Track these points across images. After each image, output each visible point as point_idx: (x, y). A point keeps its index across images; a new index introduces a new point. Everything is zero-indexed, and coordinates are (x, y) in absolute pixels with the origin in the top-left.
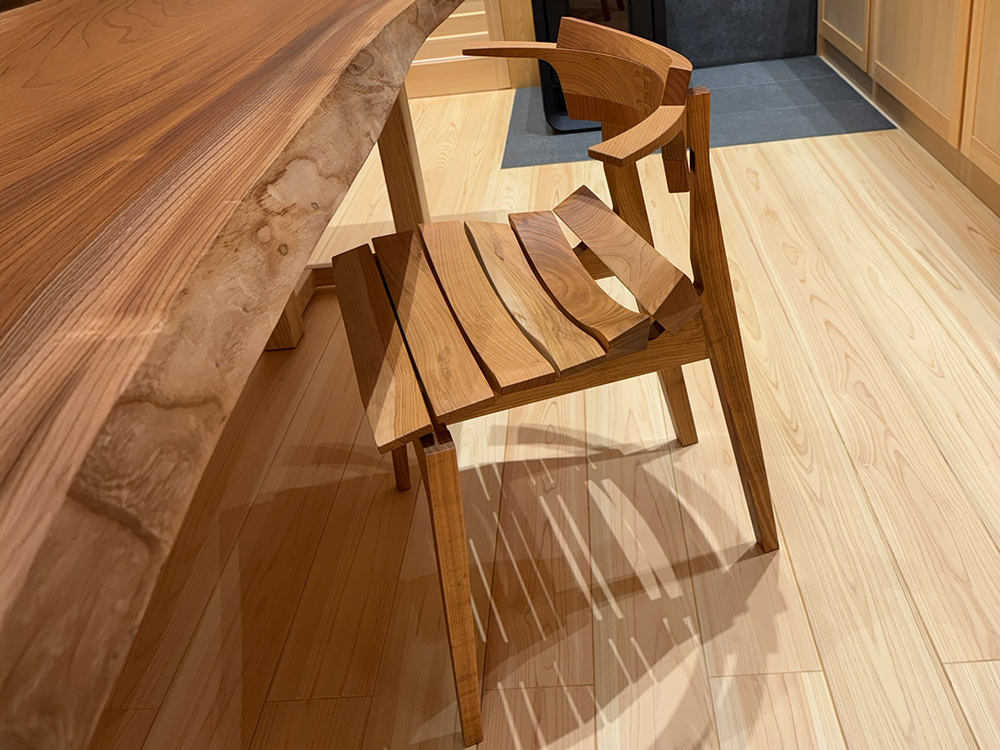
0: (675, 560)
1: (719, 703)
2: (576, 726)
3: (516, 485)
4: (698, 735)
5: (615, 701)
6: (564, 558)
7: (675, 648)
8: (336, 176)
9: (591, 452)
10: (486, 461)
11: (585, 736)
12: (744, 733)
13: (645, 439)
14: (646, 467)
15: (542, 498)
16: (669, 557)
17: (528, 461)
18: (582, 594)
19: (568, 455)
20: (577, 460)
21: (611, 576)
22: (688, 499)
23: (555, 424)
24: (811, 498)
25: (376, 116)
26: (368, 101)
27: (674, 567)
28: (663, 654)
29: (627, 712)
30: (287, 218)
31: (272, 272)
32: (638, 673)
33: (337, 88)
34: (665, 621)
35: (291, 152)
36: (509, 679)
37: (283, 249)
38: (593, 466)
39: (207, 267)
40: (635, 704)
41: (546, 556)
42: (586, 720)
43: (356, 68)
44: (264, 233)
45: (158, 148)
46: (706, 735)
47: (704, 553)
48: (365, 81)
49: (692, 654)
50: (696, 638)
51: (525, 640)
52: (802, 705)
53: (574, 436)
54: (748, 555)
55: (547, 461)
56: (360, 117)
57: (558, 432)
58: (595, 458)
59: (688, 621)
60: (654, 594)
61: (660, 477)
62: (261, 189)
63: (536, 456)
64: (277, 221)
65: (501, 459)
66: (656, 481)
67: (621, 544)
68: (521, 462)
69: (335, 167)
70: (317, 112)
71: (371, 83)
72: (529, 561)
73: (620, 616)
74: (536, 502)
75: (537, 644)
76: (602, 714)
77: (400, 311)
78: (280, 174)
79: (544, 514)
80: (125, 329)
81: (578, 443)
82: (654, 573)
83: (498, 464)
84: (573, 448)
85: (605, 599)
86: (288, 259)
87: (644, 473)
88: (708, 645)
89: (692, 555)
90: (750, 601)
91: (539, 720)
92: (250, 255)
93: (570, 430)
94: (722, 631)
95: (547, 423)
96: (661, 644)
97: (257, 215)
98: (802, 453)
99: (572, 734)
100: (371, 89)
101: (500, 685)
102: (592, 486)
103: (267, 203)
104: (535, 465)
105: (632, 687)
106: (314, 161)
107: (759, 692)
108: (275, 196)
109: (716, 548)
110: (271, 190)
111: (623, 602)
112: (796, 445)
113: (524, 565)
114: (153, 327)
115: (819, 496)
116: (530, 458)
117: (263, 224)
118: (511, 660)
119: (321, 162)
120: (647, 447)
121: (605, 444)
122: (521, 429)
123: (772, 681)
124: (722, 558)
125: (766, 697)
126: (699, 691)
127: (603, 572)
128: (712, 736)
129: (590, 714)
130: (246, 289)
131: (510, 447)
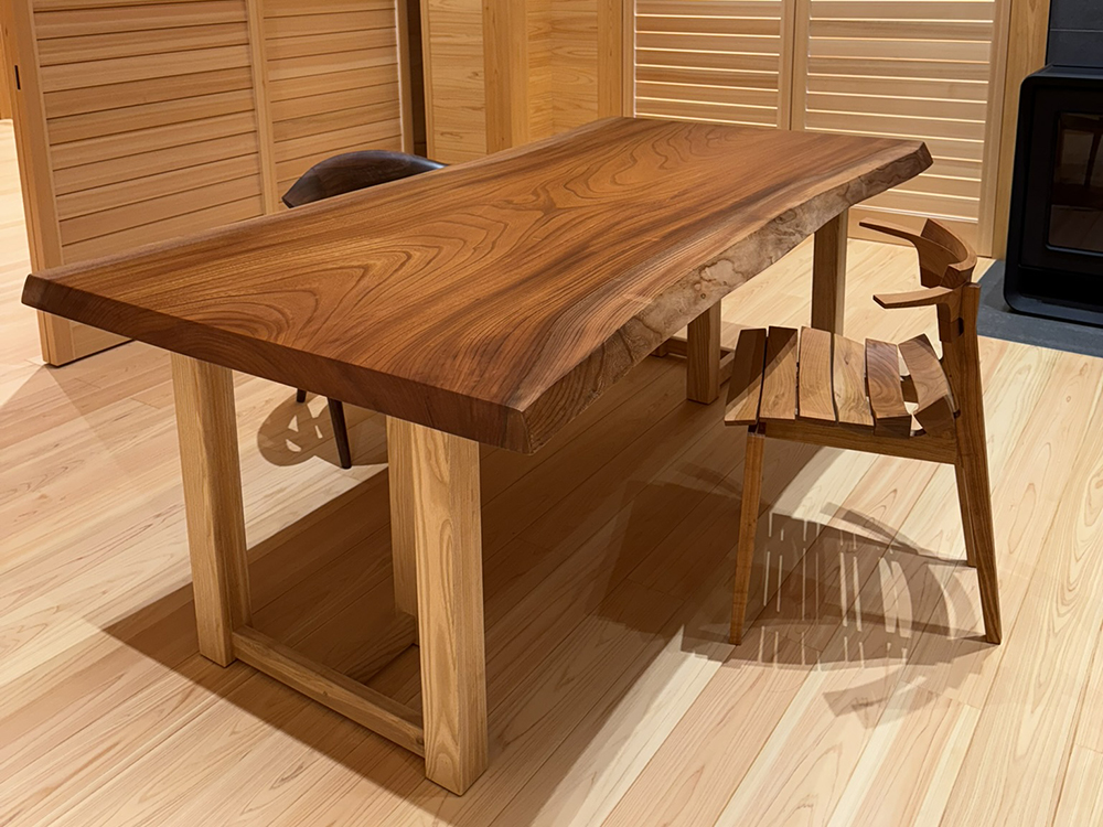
0: (917, 620)
1: (899, 692)
2: (800, 663)
3: (828, 542)
4: (874, 699)
5: (831, 664)
6: (839, 589)
7: (887, 659)
8: (742, 273)
9: (893, 543)
10: (813, 520)
11: (803, 669)
12: (905, 711)
13: (941, 551)
14: (931, 566)
15: (842, 555)
16: (914, 616)
17: (843, 531)
18: (841, 611)
19: (875, 539)
20: (880, 544)
21: (866, 610)
22: (950, 594)
23: (877, 518)
24: (1049, 630)
25: (781, 249)
26: (780, 240)
27: (913, 623)
28: (877, 658)
29: (836, 671)
30: (710, 284)
31: (695, 303)
32: (854, 658)
33: (762, 229)
34: (889, 645)
35: (723, 256)
36: (770, 629)
37: (703, 296)
38: (891, 552)
39: (671, 290)
40: (843, 670)
41: (828, 583)
42: (806, 663)
43: (781, 219)
44: (697, 286)
45: (665, 238)
46: (880, 701)
47: (941, 624)
48: (783, 228)
49: (896, 666)
50: (904, 660)
51: (790, 615)
52: (954, 717)
53: (887, 530)
54: (974, 638)
55: (857, 536)
56: (770, 248)
57: (876, 523)
58: (894, 548)
59: (905, 651)
60: (890, 629)
61: (937, 576)
62: (703, 268)
63: (851, 531)
64: (705, 283)
65: (825, 523)
66: (933, 576)
67: (884, 597)
68: (839, 530)
69: (743, 269)
70: (745, 239)
71: (787, 230)
72: (814, 581)
73: (860, 629)
74: (838, 556)
75: (797, 621)
76: (819, 666)
77: (767, 369)
78: (713, 264)
79: (839, 562)
80: (640, 299)
81: (887, 535)
82: (897, 620)
83: (822, 525)
84: (882, 536)
85: (855, 618)
86: (703, 301)
87: (928, 569)
88: (910, 667)
89: (931, 622)
90: (956, 660)
91: (779, 651)
92: (688, 292)
93: (886, 526)
94: (925, 664)
95: (871, 516)
96: (878, 652)
97: (697, 278)
98: (1063, 604)
99: (795, 666)
100: (785, 233)
101: (763, 628)
102: (883, 562)
103: (703, 275)
104: (848, 536)
105: (847, 663)
106: (733, 263)
107: (929, 700)
108: (708, 273)
109: (952, 625)
110: (707, 269)
111: (866, 625)
112: (1063, 599)
113: (811, 582)
114: (649, 301)
115: (1056, 631)
116: (846, 530)
117: (698, 282)
118: (776, 620)
119: (736, 265)
120: (939, 556)
121: (908, 543)
122: (849, 512)
123: (942, 700)
124: (952, 632)
125: (932, 703)
126: (888, 683)
127: (861, 606)
128: (883, 704)
129: (812, 662)
130: (683, 304)
131: (835, 519)
